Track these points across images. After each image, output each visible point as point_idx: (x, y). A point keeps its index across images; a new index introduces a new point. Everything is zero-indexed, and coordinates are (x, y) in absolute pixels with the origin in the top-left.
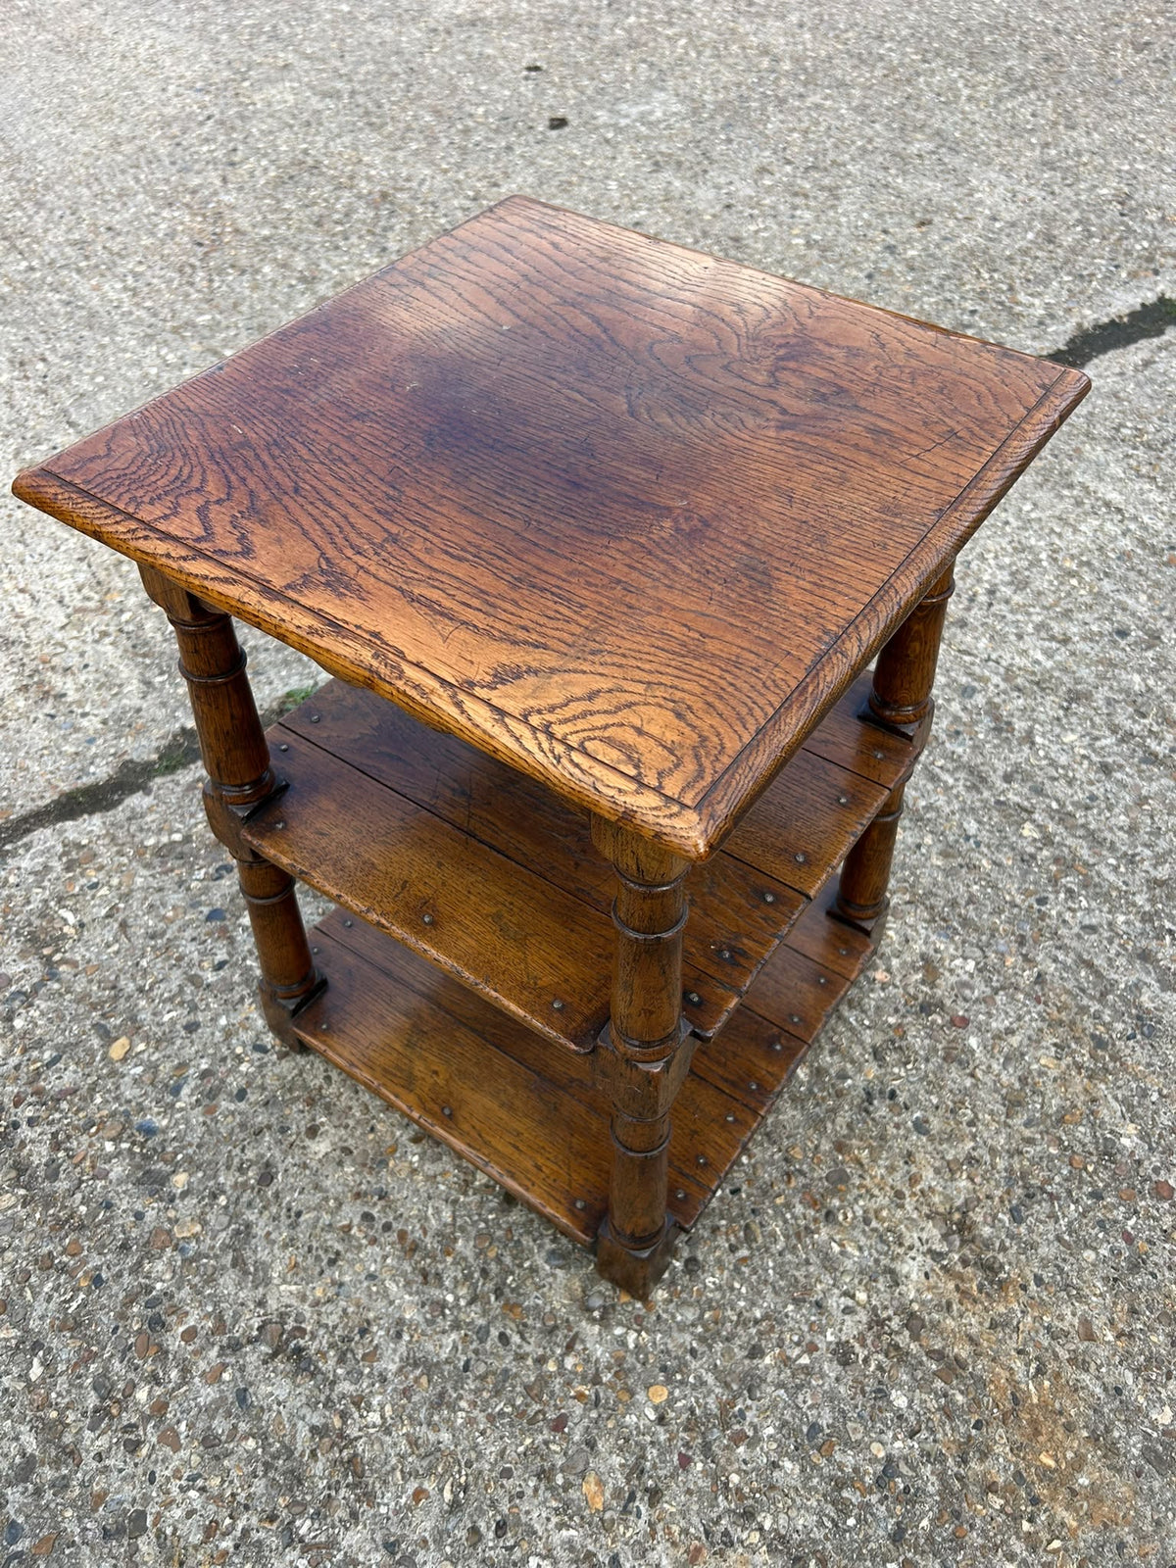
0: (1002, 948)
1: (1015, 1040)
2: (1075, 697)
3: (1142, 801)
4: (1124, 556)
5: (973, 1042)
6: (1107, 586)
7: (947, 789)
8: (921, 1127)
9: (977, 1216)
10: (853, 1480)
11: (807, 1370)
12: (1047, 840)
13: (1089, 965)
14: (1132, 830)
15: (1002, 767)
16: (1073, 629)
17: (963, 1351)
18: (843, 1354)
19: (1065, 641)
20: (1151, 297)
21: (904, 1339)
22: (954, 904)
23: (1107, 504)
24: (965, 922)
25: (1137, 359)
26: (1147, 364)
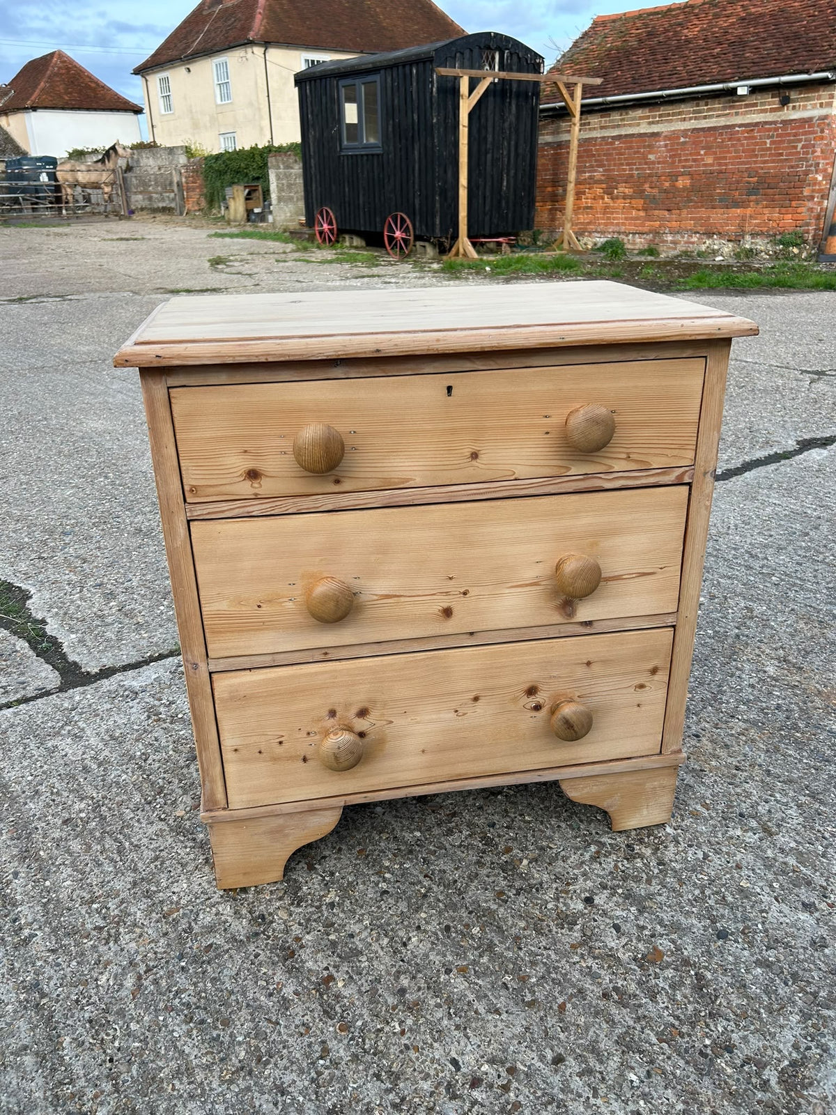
0: (774, 603)
1: (789, 622)
2: (780, 549)
3: (816, 571)
4: (785, 515)
5: (773, 624)
6: (782, 523)
7: (738, 570)
8: (760, 641)
9: (790, 658)
10: (767, 708)
11: (741, 690)
12: (782, 580)
13: (811, 606)
14: (815, 577)
15: (758, 565)
16: (772, 533)
17: (796, 684)
18: (752, 686)
19: (771, 536)
20: (772, 453)
21: (773, 683)
22: (752, 595)
23: (775, 504)
24: (758, 599)
25: (772, 468)
26: (776, 470)
